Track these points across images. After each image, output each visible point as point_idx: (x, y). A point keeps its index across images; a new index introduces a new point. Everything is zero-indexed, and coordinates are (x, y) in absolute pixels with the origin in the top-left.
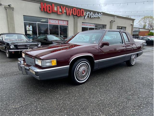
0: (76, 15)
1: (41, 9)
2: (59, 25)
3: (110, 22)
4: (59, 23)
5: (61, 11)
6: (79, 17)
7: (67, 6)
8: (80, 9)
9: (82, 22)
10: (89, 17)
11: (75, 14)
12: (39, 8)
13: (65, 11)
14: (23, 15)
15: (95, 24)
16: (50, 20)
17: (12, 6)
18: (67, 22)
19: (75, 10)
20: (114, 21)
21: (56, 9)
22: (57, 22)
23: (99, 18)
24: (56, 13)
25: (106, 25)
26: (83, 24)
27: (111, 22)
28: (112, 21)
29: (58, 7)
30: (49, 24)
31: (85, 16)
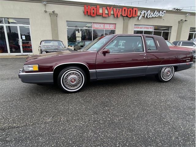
0: (127, 16)
1: (84, 12)
2: (104, 29)
3: (179, 22)
4: (104, 27)
5: (107, 13)
6: (131, 18)
7: (114, 6)
8: (133, 8)
9: (135, 25)
10: (145, 17)
11: (125, 15)
12: (82, 12)
13: (112, 13)
14: (67, 21)
15: (153, 26)
16: (94, 24)
17: (56, 12)
18: (114, 25)
19: (125, 10)
20: (185, 21)
21: (101, 11)
22: (102, 26)
23: (160, 17)
24: (101, 15)
25: (171, 27)
26: (136, 26)
27: (181, 22)
28: (181, 20)
29: (104, 8)
30: (92, 29)
31: (139, 16)
